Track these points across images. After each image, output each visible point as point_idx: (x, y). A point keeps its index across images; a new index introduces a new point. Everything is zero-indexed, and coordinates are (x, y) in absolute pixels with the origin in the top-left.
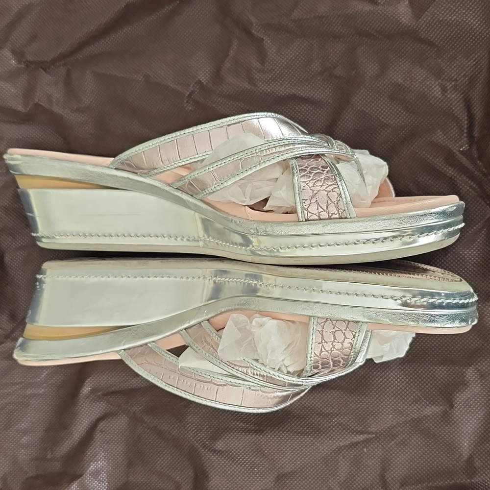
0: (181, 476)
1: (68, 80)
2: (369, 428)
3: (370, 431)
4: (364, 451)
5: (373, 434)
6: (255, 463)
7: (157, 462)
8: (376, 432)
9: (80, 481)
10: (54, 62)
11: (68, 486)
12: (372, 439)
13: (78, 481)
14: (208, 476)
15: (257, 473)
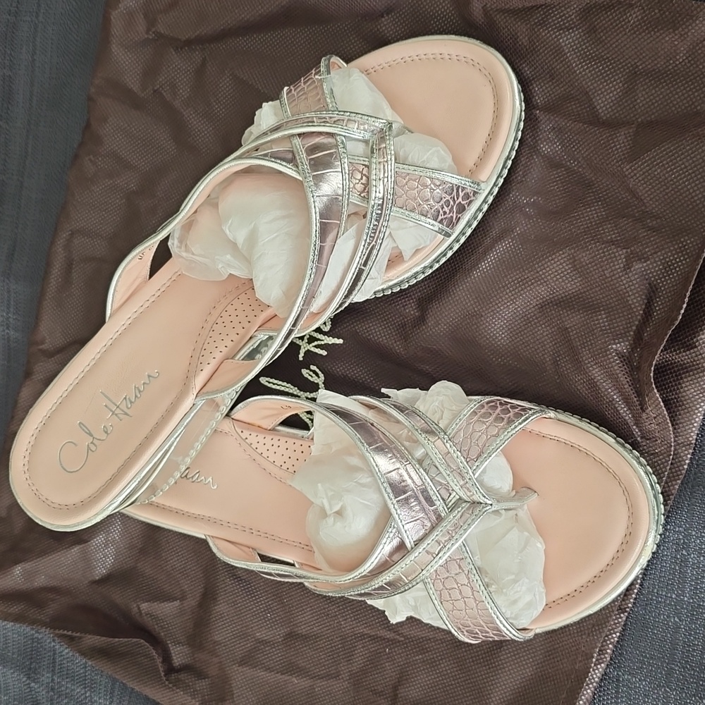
0: (189, 587)
1: (200, 71)
2: (400, 628)
3: (400, 632)
4: (385, 651)
5: (403, 636)
6: (271, 608)
7: (169, 561)
8: (406, 636)
9: (83, 547)
10: (189, 43)
11: (68, 547)
12: (399, 642)
13: (81, 546)
14: (216, 598)
15: (269, 620)
